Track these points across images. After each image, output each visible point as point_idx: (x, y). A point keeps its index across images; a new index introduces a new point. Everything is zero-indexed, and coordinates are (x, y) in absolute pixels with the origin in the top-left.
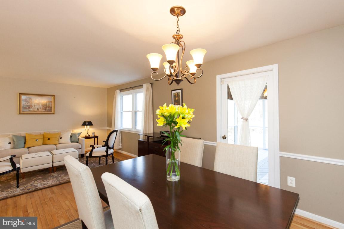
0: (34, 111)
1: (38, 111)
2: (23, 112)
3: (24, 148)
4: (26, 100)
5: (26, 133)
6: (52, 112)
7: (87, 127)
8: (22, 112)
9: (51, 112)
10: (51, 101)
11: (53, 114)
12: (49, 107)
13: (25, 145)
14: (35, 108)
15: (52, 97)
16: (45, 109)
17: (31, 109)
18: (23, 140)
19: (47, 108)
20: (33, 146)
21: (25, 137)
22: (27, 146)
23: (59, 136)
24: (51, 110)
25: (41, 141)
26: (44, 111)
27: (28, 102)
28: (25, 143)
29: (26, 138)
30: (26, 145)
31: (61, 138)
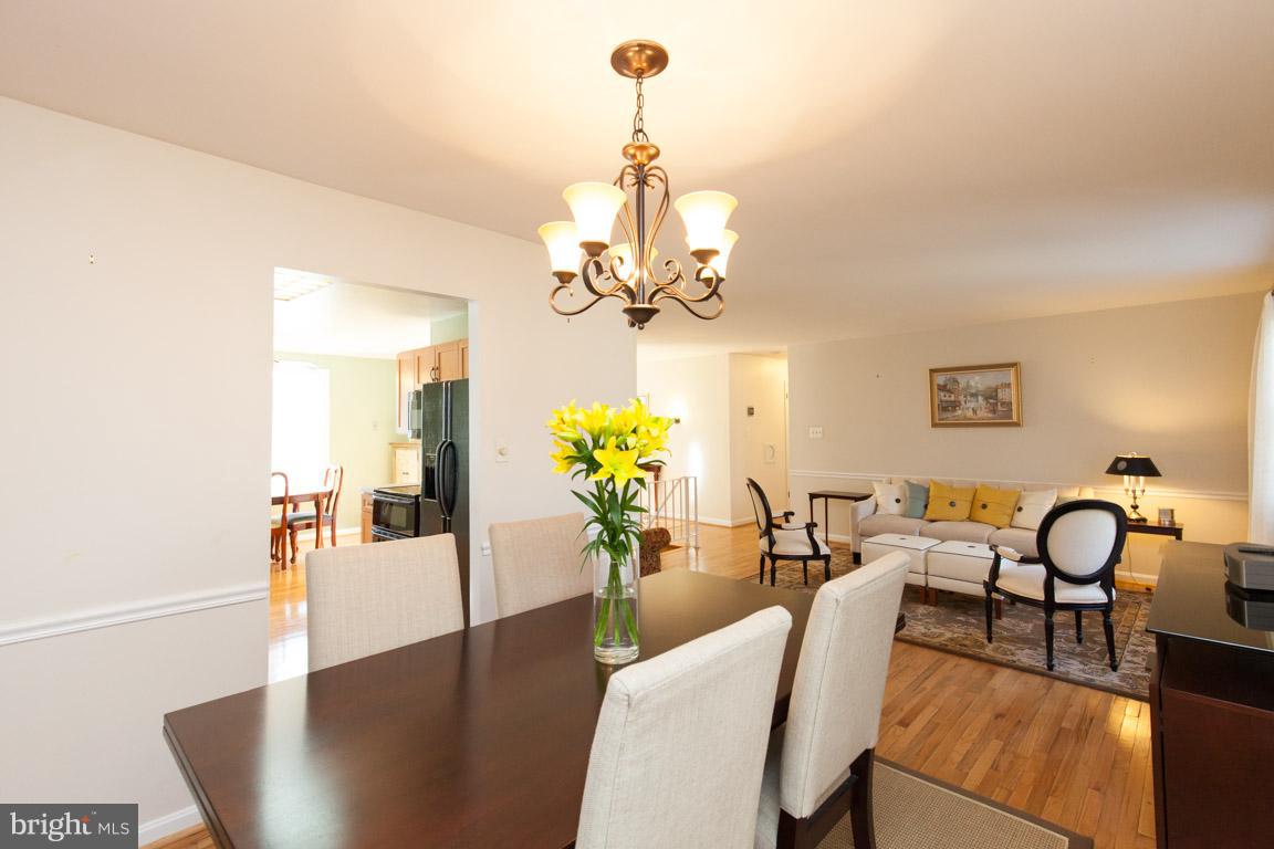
0: (966, 418)
1: (974, 417)
2: (943, 419)
3: (921, 518)
4: (945, 386)
5: (932, 480)
6: (1015, 419)
7: (1138, 481)
8: (940, 420)
9: (1011, 418)
10: (1009, 385)
11: (1017, 424)
12: (1003, 404)
13: (925, 514)
14: (968, 409)
15: (1013, 370)
16: (994, 411)
17: (959, 412)
18: (923, 497)
19: (1000, 408)
20: (937, 518)
21: (927, 491)
22: (930, 514)
23: (1014, 499)
24: (1009, 414)
25: (963, 508)
26: (990, 415)
27: (949, 391)
28: (926, 507)
29: (931, 494)
30: (928, 512)
31: (1020, 509)
